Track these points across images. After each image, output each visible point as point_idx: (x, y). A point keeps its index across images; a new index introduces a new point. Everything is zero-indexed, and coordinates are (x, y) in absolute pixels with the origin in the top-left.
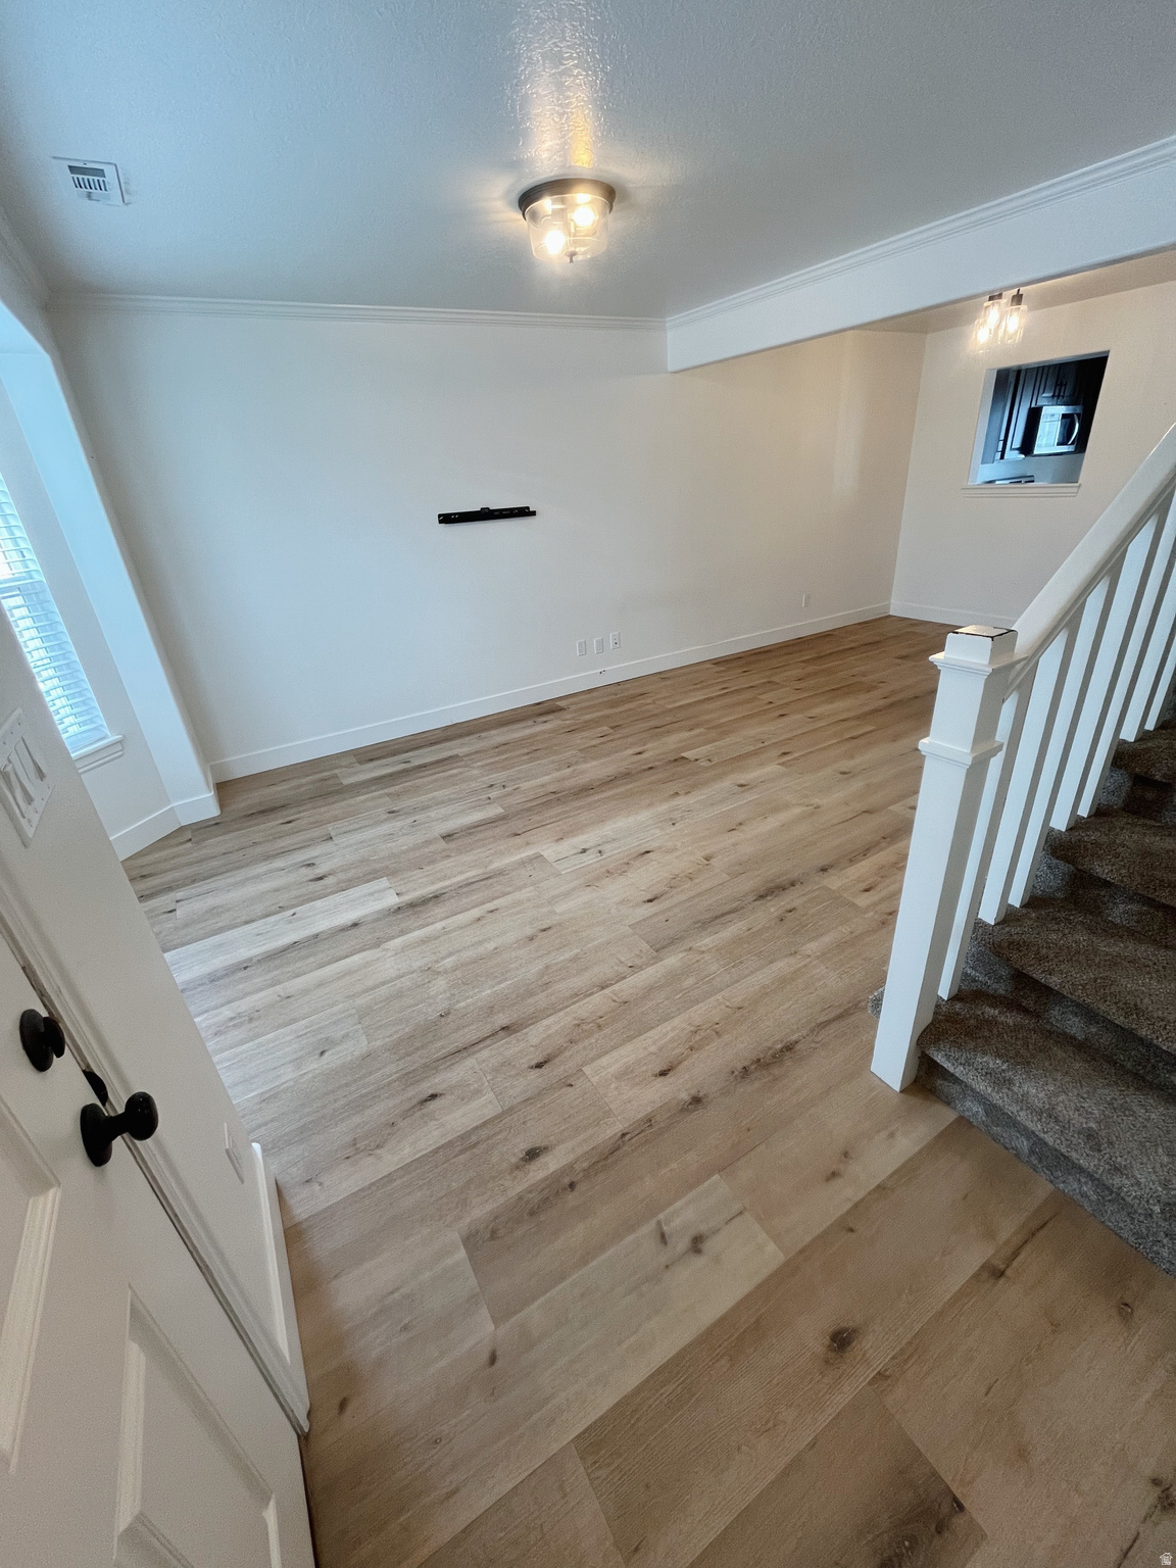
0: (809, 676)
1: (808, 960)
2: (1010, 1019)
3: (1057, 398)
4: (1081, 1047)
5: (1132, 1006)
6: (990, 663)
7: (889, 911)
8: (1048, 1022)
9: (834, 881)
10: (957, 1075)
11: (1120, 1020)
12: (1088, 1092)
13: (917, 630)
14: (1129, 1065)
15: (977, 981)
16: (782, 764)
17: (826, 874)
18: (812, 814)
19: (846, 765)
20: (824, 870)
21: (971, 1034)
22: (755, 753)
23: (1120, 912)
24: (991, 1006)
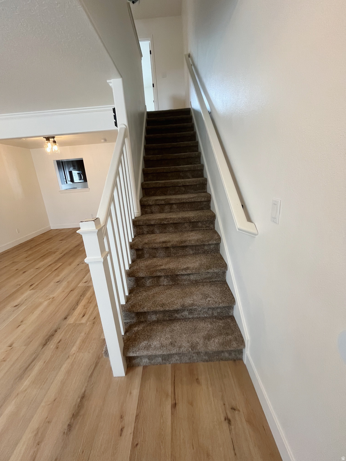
0: (29, 255)
1: (75, 355)
2: (141, 327)
3: (74, 169)
4: (158, 322)
5: (162, 304)
6: (96, 228)
7: (93, 318)
8: (148, 321)
9: (71, 320)
10: (138, 355)
11: (162, 309)
12: (165, 333)
13: (62, 231)
14: (167, 319)
15: (128, 323)
16: (33, 289)
17: (67, 319)
18: (52, 302)
19: (57, 279)
20: (65, 318)
21: (135, 340)
22: (17, 291)
23: (148, 283)
24: (135, 327)
